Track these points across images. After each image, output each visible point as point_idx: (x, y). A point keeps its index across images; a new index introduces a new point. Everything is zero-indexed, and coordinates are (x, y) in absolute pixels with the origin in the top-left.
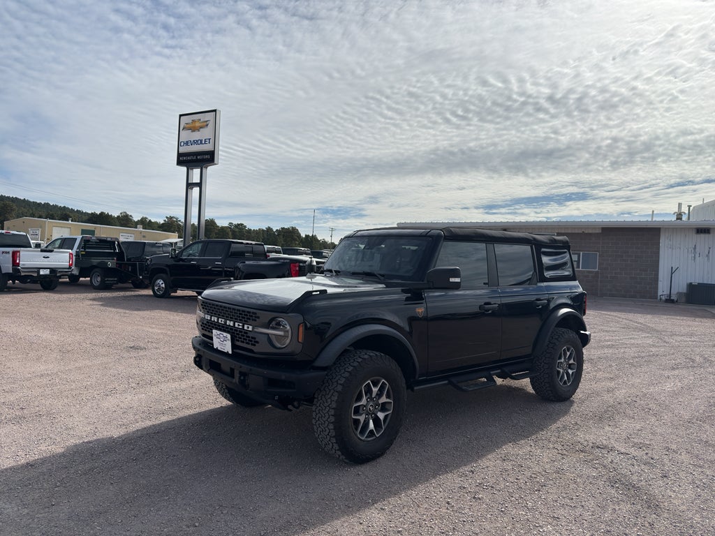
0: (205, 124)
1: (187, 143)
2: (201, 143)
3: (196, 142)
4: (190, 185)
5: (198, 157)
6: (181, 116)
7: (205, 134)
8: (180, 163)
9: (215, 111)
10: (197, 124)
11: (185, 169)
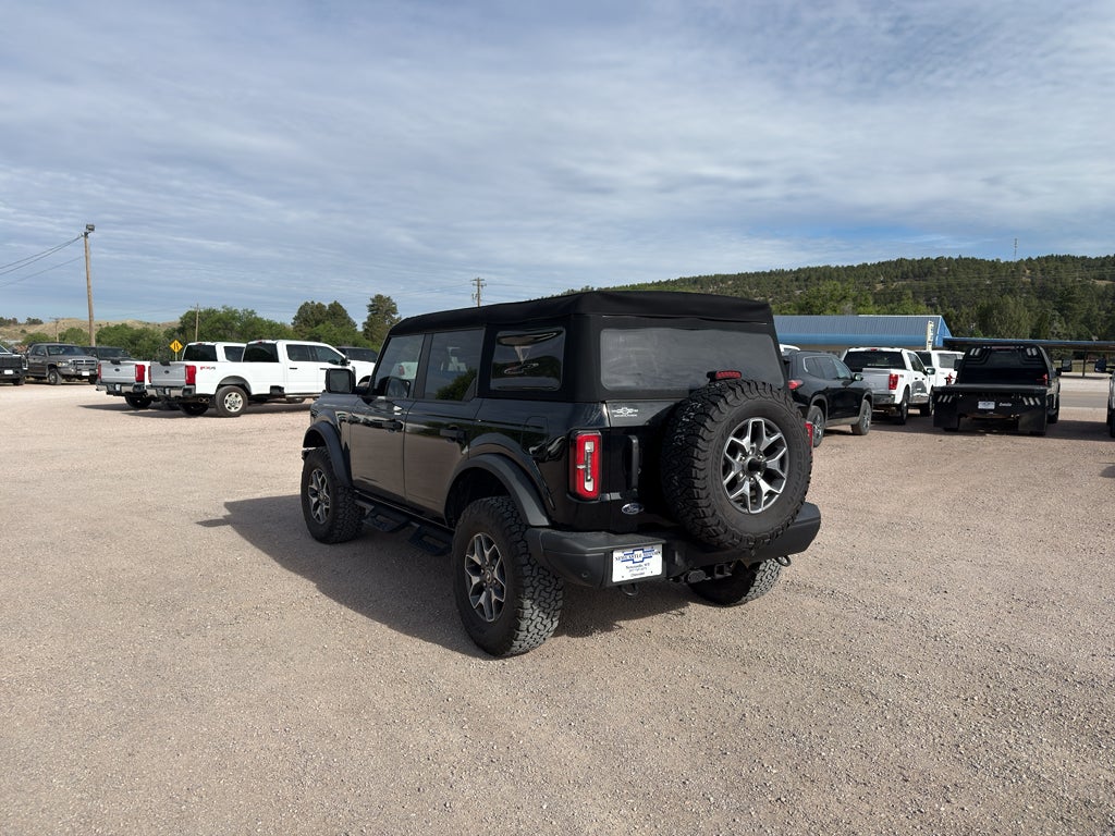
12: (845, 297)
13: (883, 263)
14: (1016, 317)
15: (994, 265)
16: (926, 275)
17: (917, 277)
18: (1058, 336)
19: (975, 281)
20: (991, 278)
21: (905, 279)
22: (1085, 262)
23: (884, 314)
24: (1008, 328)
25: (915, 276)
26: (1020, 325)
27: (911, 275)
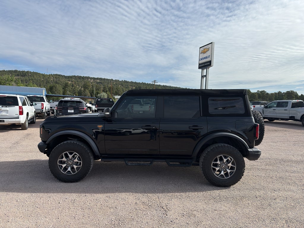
0: (208, 49)
1: (202, 59)
2: (207, 58)
3: (205, 58)
4: (203, 77)
5: (206, 64)
6: (200, 48)
7: (208, 53)
8: (199, 68)
9: (212, 43)
10: (206, 50)
11: (201, 70)
12: (12, 81)
13: (10, 71)
14: (59, 89)
15: (43, 75)
16: (24, 75)
17: (22, 76)
18: (68, 95)
19: (39, 79)
20: (43, 78)
21: (18, 76)
22: (66, 77)
23: (24, 86)
24: (57, 92)
25: (21, 76)
26: (60, 92)
27: (20, 75)
